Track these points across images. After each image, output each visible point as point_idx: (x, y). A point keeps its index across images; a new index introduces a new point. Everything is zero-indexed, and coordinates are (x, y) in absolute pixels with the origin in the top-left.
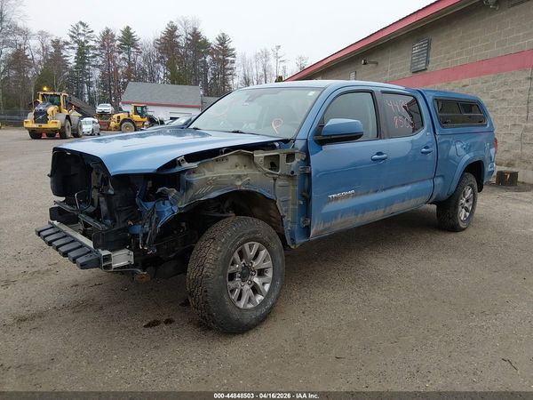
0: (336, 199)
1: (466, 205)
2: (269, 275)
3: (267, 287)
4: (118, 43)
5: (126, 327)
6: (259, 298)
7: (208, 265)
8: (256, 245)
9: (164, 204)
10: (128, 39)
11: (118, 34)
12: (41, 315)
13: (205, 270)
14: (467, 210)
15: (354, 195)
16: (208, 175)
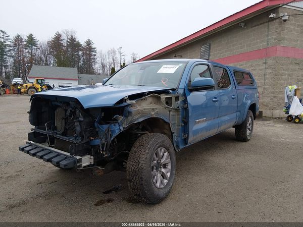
0: (198, 122)
1: (249, 127)
2: (169, 167)
3: (169, 174)
4: (25, 43)
5: (84, 206)
6: (166, 181)
7: (142, 162)
8: (163, 149)
9: (115, 125)
10: (31, 41)
11: (25, 38)
12: (24, 203)
13: (140, 165)
14: (249, 129)
15: (206, 120)
16: (139, 108)
